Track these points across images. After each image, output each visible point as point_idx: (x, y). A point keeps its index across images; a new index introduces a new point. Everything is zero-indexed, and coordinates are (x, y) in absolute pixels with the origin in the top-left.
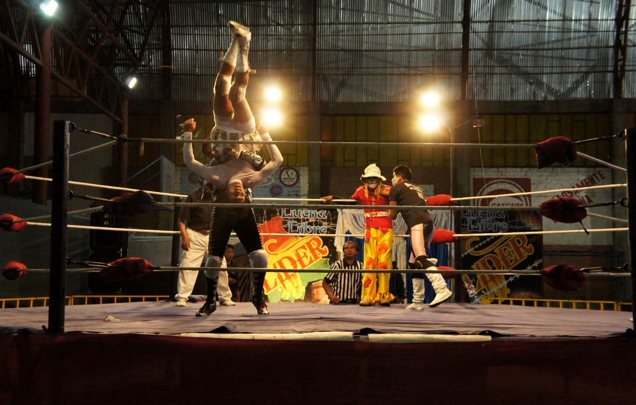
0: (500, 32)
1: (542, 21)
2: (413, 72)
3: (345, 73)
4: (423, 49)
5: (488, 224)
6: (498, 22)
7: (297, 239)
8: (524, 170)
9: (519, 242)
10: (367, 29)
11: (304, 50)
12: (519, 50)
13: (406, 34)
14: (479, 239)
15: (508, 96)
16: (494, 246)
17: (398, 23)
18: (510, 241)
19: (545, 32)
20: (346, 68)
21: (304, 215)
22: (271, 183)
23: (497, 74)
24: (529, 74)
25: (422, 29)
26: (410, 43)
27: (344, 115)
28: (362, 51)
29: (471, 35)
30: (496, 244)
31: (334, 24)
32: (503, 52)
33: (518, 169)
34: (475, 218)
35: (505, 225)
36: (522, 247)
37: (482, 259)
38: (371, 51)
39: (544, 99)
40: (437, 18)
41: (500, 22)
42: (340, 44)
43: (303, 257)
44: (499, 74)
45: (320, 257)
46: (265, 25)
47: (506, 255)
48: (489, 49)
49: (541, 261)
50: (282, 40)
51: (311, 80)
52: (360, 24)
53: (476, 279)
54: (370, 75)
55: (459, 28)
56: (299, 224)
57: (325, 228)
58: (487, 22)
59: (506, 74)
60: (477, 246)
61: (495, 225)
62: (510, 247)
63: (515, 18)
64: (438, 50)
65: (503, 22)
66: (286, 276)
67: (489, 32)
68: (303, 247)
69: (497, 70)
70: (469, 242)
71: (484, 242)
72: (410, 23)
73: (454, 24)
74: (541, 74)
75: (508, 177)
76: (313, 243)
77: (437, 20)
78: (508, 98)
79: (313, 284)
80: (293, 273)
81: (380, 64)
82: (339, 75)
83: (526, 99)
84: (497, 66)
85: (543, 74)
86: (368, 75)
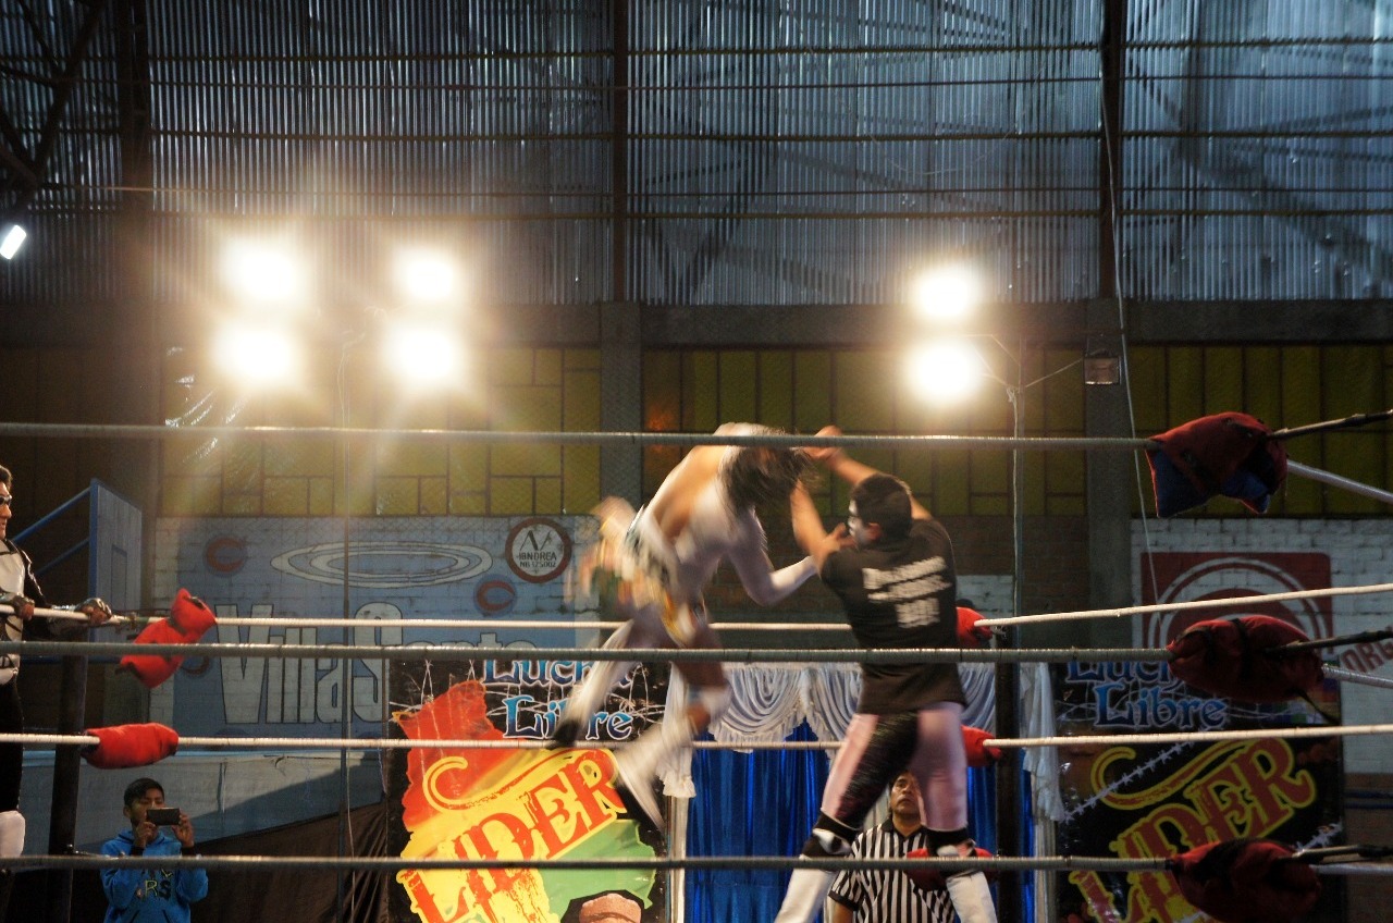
0: (1223, 77)
1: (1357, 41)
2: (941, 206)
3: (721, 210)
4: (976, 131)
5: (1162, 703)
6: (1217, 44)
7: (534, 755)
8: (1308, 525)
9: (1266, 765)
10: (793, 69)
11: (586, 136)
12: (1288, 135)
13: (919, 84)
14: (1132, 755)
15: (1253, 287)
16: (1183, 777)
17: (892, 49)
18: (1235, 761)
19: (1368, 77)
20: (724, 194)
21: (559, 674)
22: (478, 570)
23: (1216, 213)
24: (1322, 213)
25: (972, 67)
26: (931, 113)
27: (717, 348)
28: (776, 139)
29: (1131, 88)
30: (1191, 770)
31: (684, 52)
32: (1234, 141)
33: (1289, 524)
34: (1119, 685)
35: (1220, 707)
36: (1277, 779)
37: (1143, 820)
38: (803, 139)
39: (1368, 295)
40: (1018, 35)
41: (1224, 44)
42: (706, 119)
43: (554, 815)
44: (1224, 213)
45: (609, 816)
46: (461, 57)
47: (1222, 808)
48: (1188, 134)
49: (1338, 827)
50: (516, 104)
51: (609, 233)
52: (769, 52)
53: (1126, 887)
54: (802, 217)
55: (1089, 63)
56: (541, 704)
57: (626, 719)
58: (1181, 45)
59: (1245, 213)
60: (1126, 779)
61: (1186, 708)
62: (1238, 783)
63: (1273, 33)
64: (1024, 136)
65: (1232, 44)
66: (497, 882)
67: (1188, 77)
68: (554, 782)
69: (1215, 200)
70: (1100, 765)
71: (1151, 764)
72: (931, 50)
73: (1075, 53)
74: (1356, 212)
75: (1254, 549)
76: (588, 770)
77: (1018, 40)
78: (1254, 293)
79: (585, 904)
80: (519, 871)
81: (834, 182)
82: (703, 216)
83: (1309, 297)
84: (1217, 189)
85: (1366, 212)
86: (795, 216)
